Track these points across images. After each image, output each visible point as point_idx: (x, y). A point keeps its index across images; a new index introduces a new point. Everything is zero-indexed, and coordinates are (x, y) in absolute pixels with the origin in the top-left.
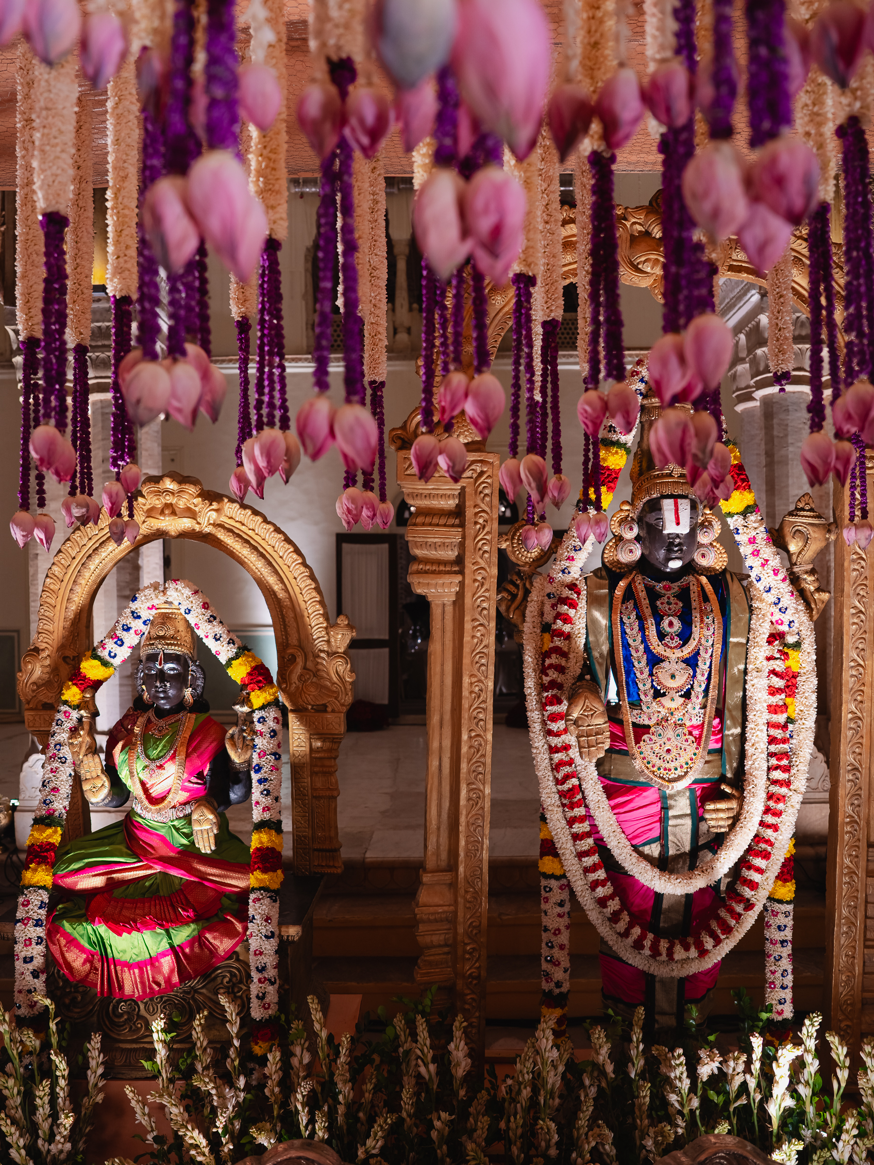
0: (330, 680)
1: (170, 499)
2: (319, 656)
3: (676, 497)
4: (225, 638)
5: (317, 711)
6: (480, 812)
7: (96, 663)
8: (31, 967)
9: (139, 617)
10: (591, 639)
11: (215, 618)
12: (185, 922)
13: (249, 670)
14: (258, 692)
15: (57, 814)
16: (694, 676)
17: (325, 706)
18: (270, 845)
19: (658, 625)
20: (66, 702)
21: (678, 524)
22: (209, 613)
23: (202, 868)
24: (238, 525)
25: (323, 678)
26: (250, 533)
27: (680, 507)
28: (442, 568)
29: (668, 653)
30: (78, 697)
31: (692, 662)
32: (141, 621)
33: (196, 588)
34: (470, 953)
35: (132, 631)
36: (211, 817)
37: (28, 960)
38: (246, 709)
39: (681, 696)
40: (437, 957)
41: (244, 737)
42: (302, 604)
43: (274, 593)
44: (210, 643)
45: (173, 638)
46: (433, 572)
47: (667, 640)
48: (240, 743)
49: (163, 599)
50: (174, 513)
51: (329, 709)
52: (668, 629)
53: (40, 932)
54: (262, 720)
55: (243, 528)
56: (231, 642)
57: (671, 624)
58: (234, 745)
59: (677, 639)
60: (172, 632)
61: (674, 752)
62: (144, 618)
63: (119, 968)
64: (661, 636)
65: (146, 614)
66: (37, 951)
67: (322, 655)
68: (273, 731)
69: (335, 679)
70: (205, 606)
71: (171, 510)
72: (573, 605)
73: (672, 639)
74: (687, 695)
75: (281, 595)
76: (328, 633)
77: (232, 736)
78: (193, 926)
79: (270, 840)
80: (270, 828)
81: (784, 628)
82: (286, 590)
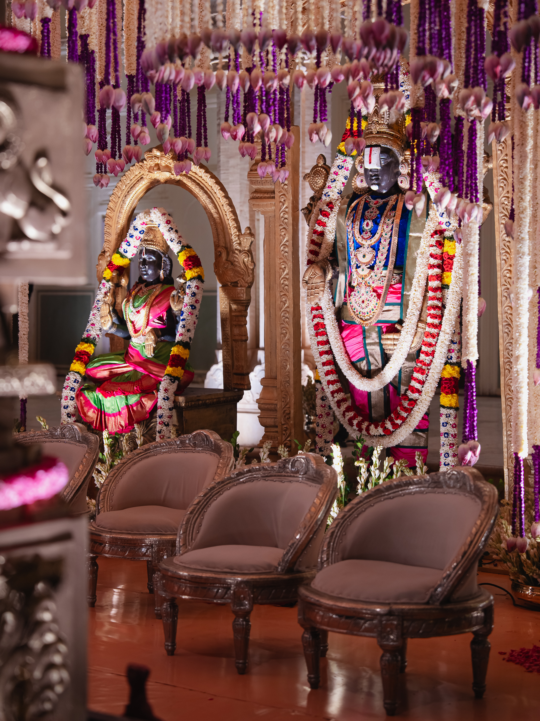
0: (240, 267)
1: (157, 161)
2: (235, 253)
3: (371, 146)
4: (177, 240)
5: (233, 286)
6: (288, 341)
7: (118, 255)
8: (67, 411)
9: (137, 229)
10: (337, 235)
11: (172, 229)
12: (134, 393)
13: (185, 258)
14: (189, 271)
15: (92, 337)
16: (376, 256)
17: (236, 283)
18: (177, 353)
19: (361, 225)
20: (104, 278)
21: (370, 163)
22: (169, 226)
23: (151, 368)
24: (193, 174)
25: (236, 266)
26: (200, 179)
27: (373, 152)
28: (266, 195)
29: (364, 242)
30: (110, 275)
31: (376, 248)
32: (138, 231)
33: (165, 212)
34: (285, 431)
35: (134, 238)
36: (153, 337)
37: (66, 407)
38: (182, 281)
39: (368, 268)
40: (272, 434)
41: (179, 297)
42: (226, 220)
43: (211, 214)
44: (169, 243)
45: (152, 241)
46: (261, 198)
47: (363, 234)
48: (176, 300)
49: (149, 219)
50: (159, 169)
51: (239, 285)
52: (365, 227)
53: (73, 394)
54: (189, 287)
55: (196, 176)
56: (180, 242)
57: (367, 225)
58: (173, 300)
59: (369, 234)
60: (152, 237)
61: (366, 302)
62: (140, 230)
63: (107, 417)
64: (361, 231)
65: (140, 228)
66: (71, 403)
67: (237, 252)
68: (194, 293)
69: (242, 266)
70: (168, 222)
71: (158, 167)
72: (326, 215)
73: (366, 233)
74: (372, 268)
75: (216, 216)
76: (239, 239)
77: (174, 296)
78: (138, 395)
79: (178, 351)
80: (180, 345)
81: (444, 227)
82: (218, 213)
